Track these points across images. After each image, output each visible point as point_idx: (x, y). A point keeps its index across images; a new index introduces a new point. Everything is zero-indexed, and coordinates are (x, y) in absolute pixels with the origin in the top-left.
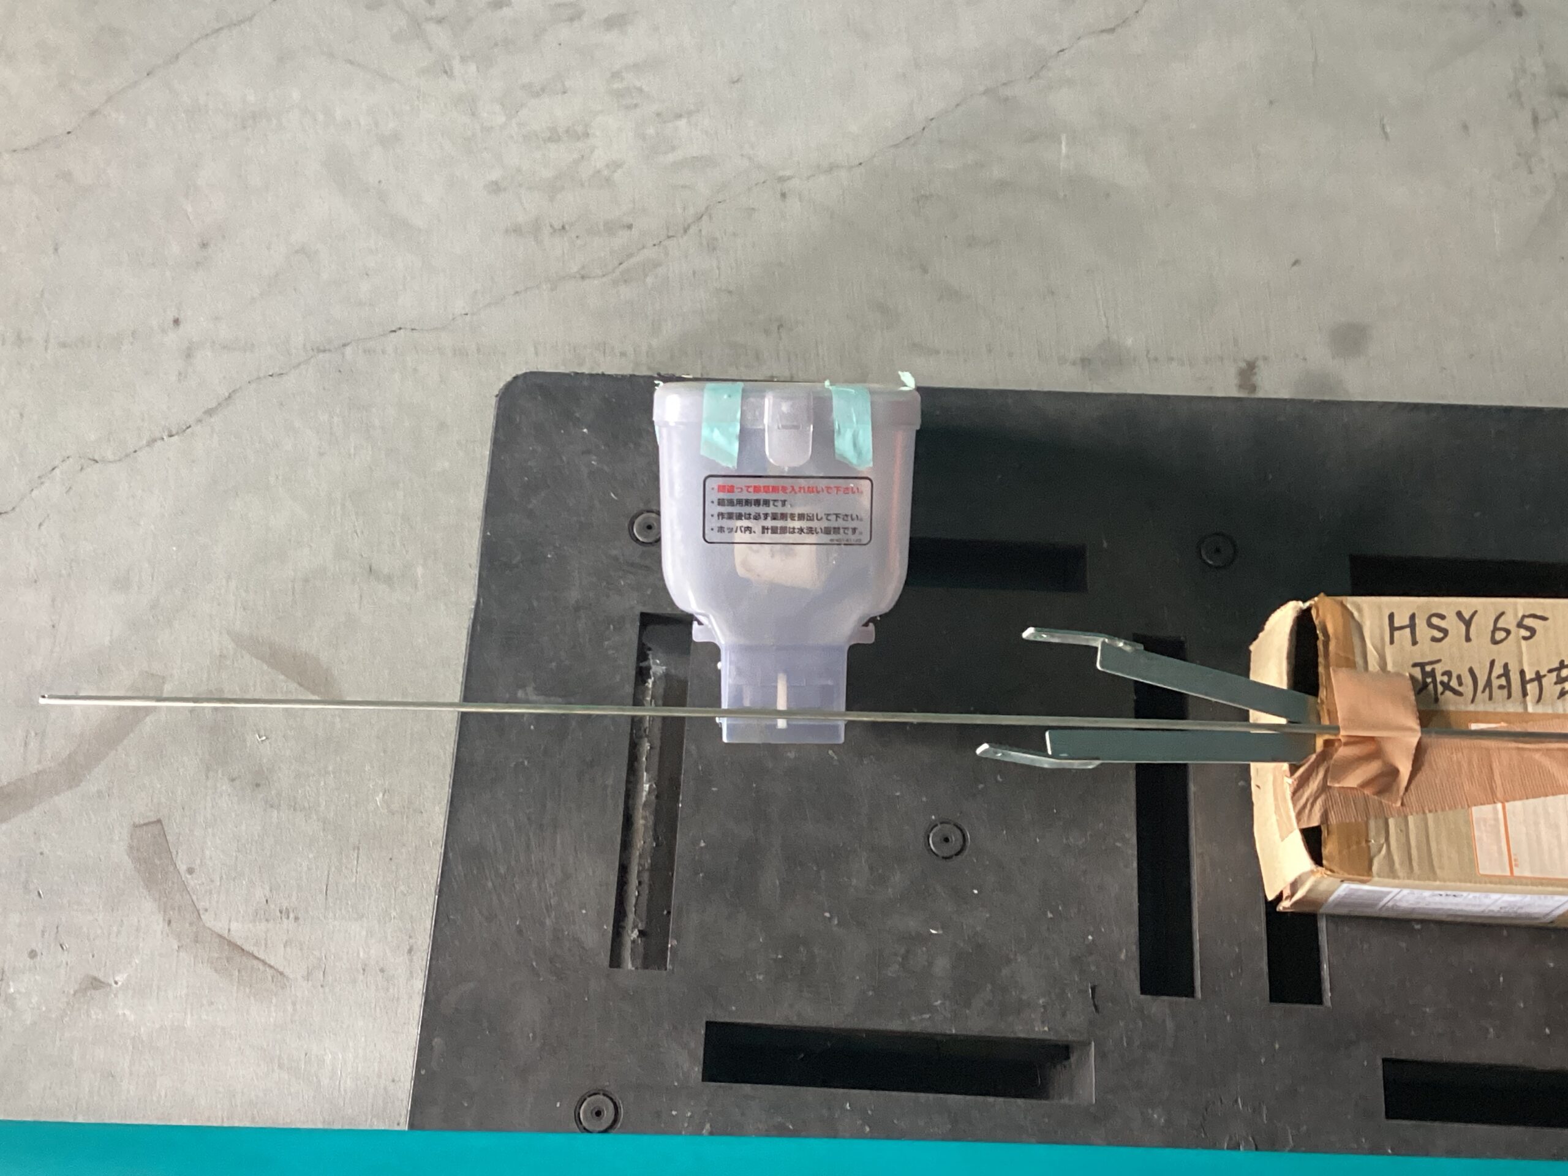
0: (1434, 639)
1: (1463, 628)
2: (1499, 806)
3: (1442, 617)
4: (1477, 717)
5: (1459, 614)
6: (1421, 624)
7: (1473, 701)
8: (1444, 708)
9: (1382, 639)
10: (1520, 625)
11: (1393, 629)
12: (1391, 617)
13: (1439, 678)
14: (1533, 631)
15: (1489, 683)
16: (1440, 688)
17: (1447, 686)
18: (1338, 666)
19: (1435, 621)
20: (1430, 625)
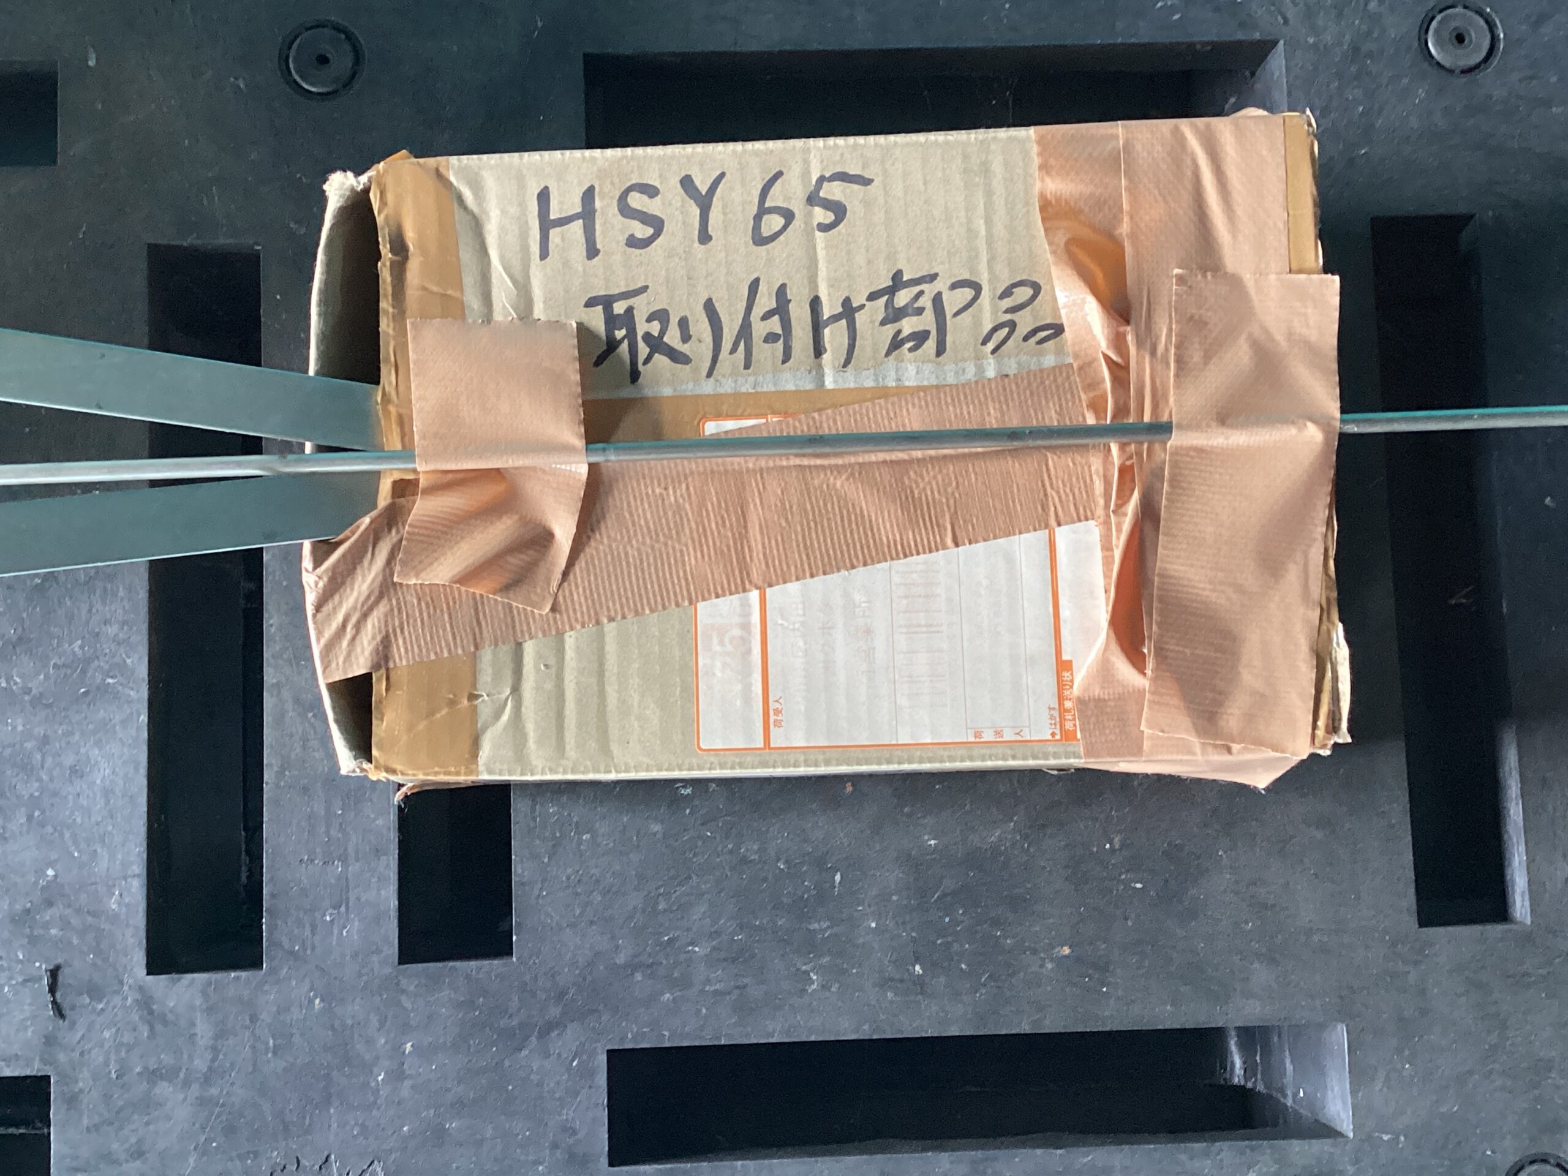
0: (633, 242)
1: (696, 211)
2: (754, 595)
3: (650, 191)
4: (719, 408)
5: (687, 183)
6: (606, 207)
7: (710, 374)
8: (648, 392)
9: (525, 249)
10: (812, 199)
11: (546, 224)
12: (544, 197)
13: (642, 327)
14: (839, 211)
15: (745, 330)
16: (643, 350)
17: (656, 344)
18: (425, 315)
19: (636, 200)
20: (626, 210)
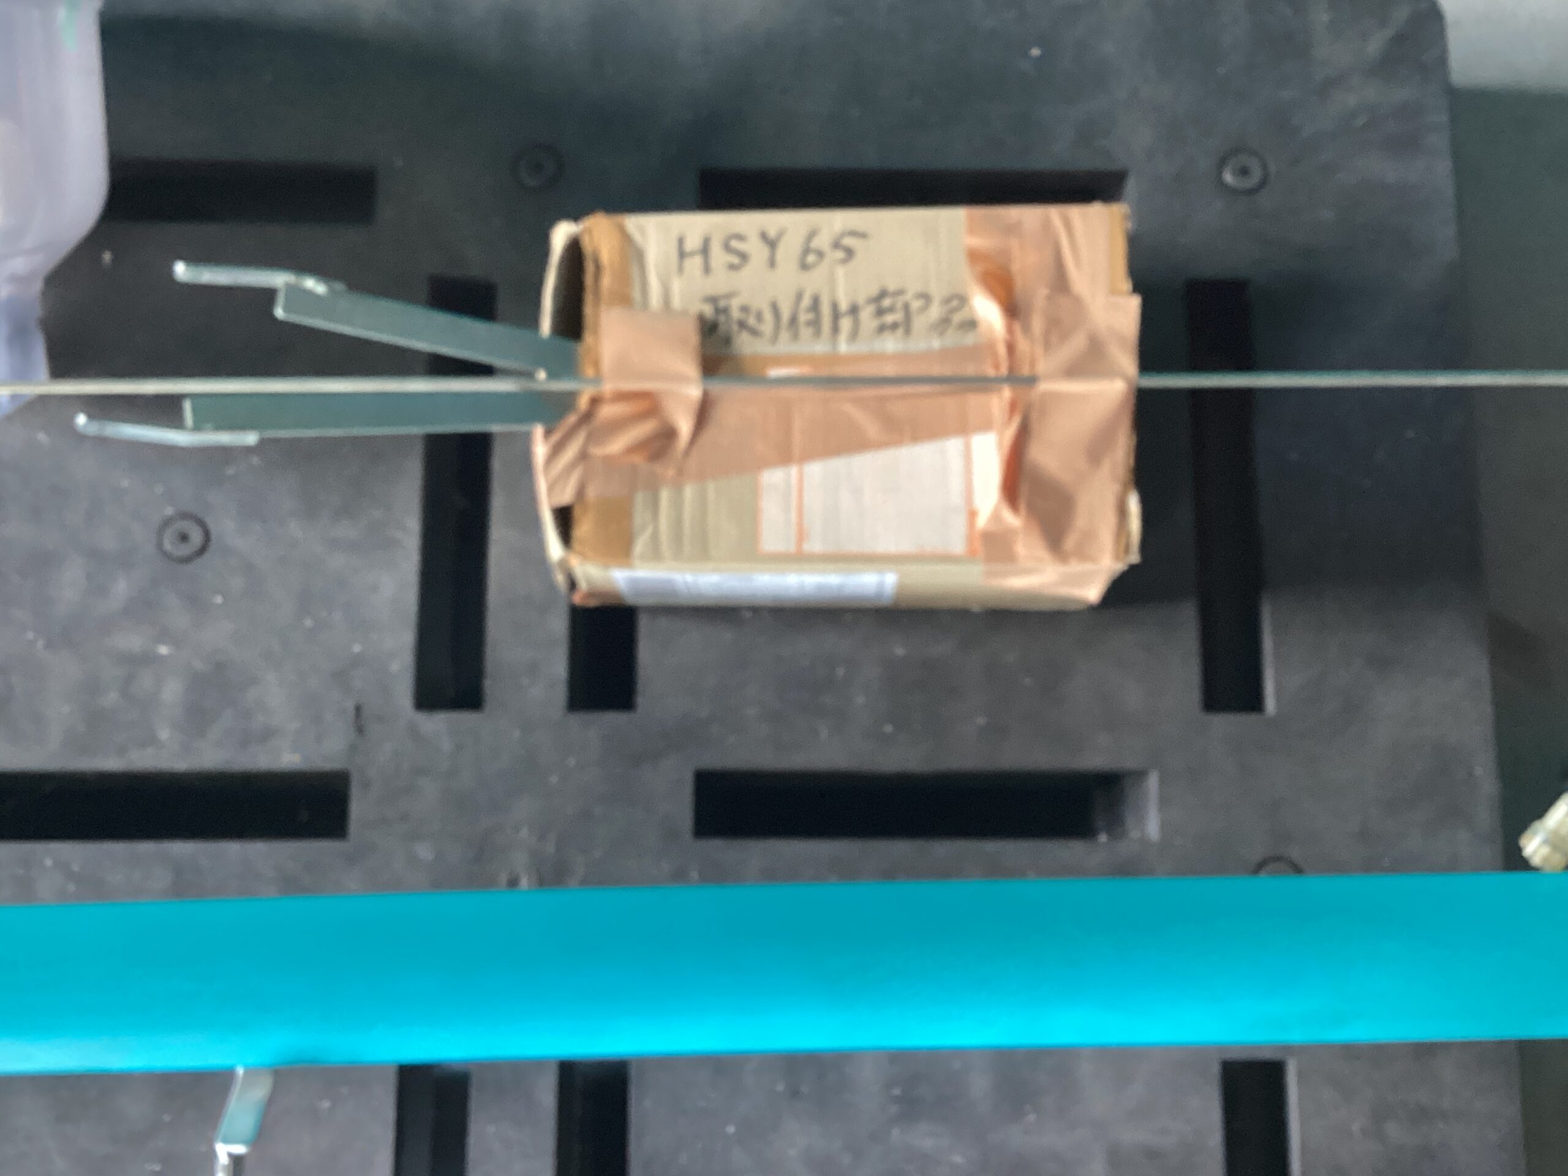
1: (767, 251)
2: (794, 470)
4: (778, 361)
5: (764, 236)
6: (716, 249)
7: (773, 341)
8: (736, 352)
9: (669, 268)
10: (836, 245)
11: (682, 255)
12: (681, 241)
13: (734, 315)
14: (850, 253)
15: (793, 320)
16: (735, 328)
17: (742, 325)
18: (611, 303)
19: (734, 244)
20: (727, 248)
